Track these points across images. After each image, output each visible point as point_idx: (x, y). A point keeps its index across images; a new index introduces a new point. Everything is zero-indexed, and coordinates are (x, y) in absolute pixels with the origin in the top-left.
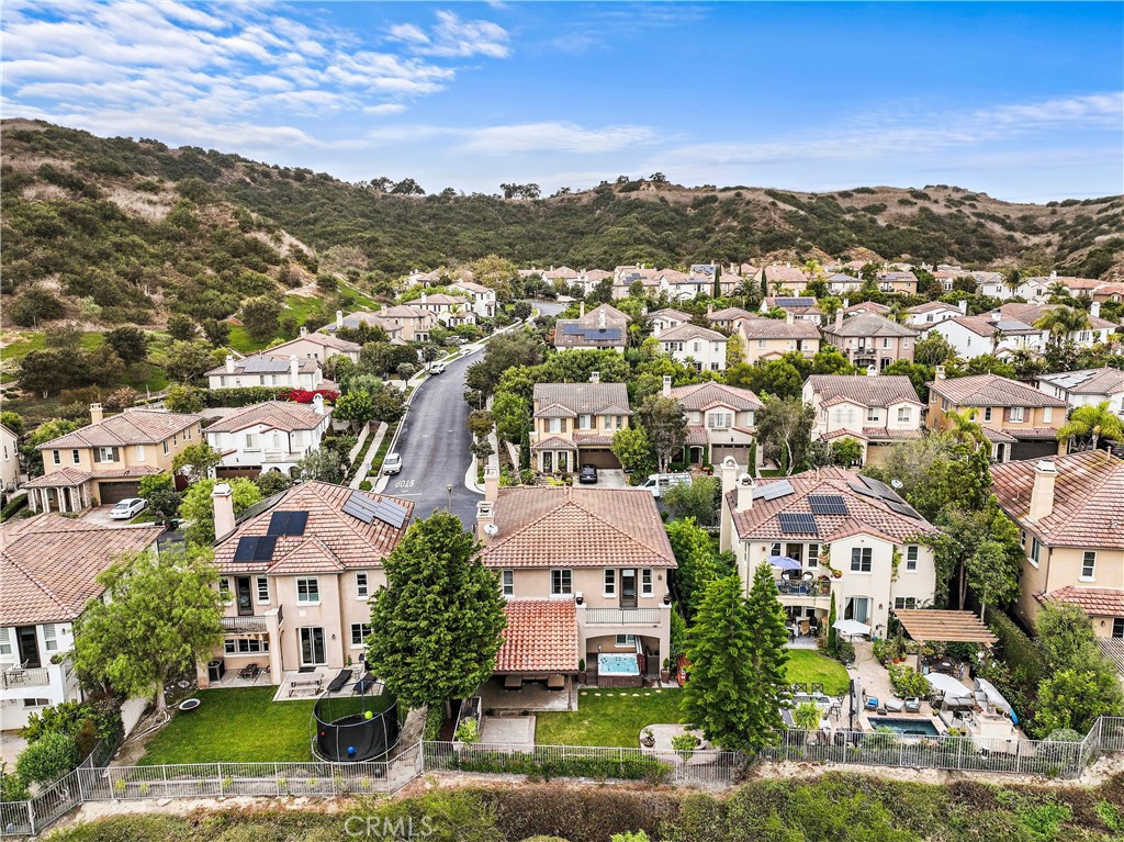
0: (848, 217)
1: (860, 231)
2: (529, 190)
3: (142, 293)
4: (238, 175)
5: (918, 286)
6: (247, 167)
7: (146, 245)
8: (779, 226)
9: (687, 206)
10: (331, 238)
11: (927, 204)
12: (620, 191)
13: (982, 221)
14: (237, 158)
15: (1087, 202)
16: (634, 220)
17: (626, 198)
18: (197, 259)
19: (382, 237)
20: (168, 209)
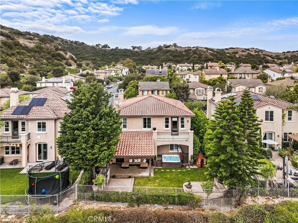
0: (228, 55)
1: (232, 58)
2: (139, 48)
3: (23, 65)
4: (59, 42)
5: (252, 67)
6: (61, 40)
7: (27, 53)
8: (209, 56)
9: (183, 52)
10: (83, 59)
11: (249, 52)
12: (164, 48)
13: (265, 56)
14: (59, 38)
15: (294, 52)
16: (168, 55)
17: (166, 50)
18: (42, 58)
19: (97, 59)
20: (35, 44)
